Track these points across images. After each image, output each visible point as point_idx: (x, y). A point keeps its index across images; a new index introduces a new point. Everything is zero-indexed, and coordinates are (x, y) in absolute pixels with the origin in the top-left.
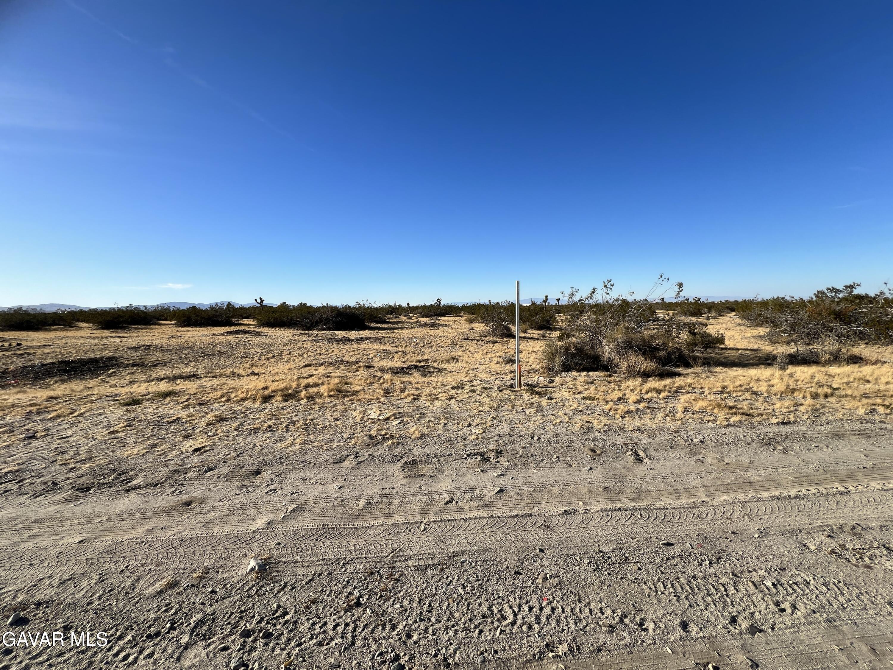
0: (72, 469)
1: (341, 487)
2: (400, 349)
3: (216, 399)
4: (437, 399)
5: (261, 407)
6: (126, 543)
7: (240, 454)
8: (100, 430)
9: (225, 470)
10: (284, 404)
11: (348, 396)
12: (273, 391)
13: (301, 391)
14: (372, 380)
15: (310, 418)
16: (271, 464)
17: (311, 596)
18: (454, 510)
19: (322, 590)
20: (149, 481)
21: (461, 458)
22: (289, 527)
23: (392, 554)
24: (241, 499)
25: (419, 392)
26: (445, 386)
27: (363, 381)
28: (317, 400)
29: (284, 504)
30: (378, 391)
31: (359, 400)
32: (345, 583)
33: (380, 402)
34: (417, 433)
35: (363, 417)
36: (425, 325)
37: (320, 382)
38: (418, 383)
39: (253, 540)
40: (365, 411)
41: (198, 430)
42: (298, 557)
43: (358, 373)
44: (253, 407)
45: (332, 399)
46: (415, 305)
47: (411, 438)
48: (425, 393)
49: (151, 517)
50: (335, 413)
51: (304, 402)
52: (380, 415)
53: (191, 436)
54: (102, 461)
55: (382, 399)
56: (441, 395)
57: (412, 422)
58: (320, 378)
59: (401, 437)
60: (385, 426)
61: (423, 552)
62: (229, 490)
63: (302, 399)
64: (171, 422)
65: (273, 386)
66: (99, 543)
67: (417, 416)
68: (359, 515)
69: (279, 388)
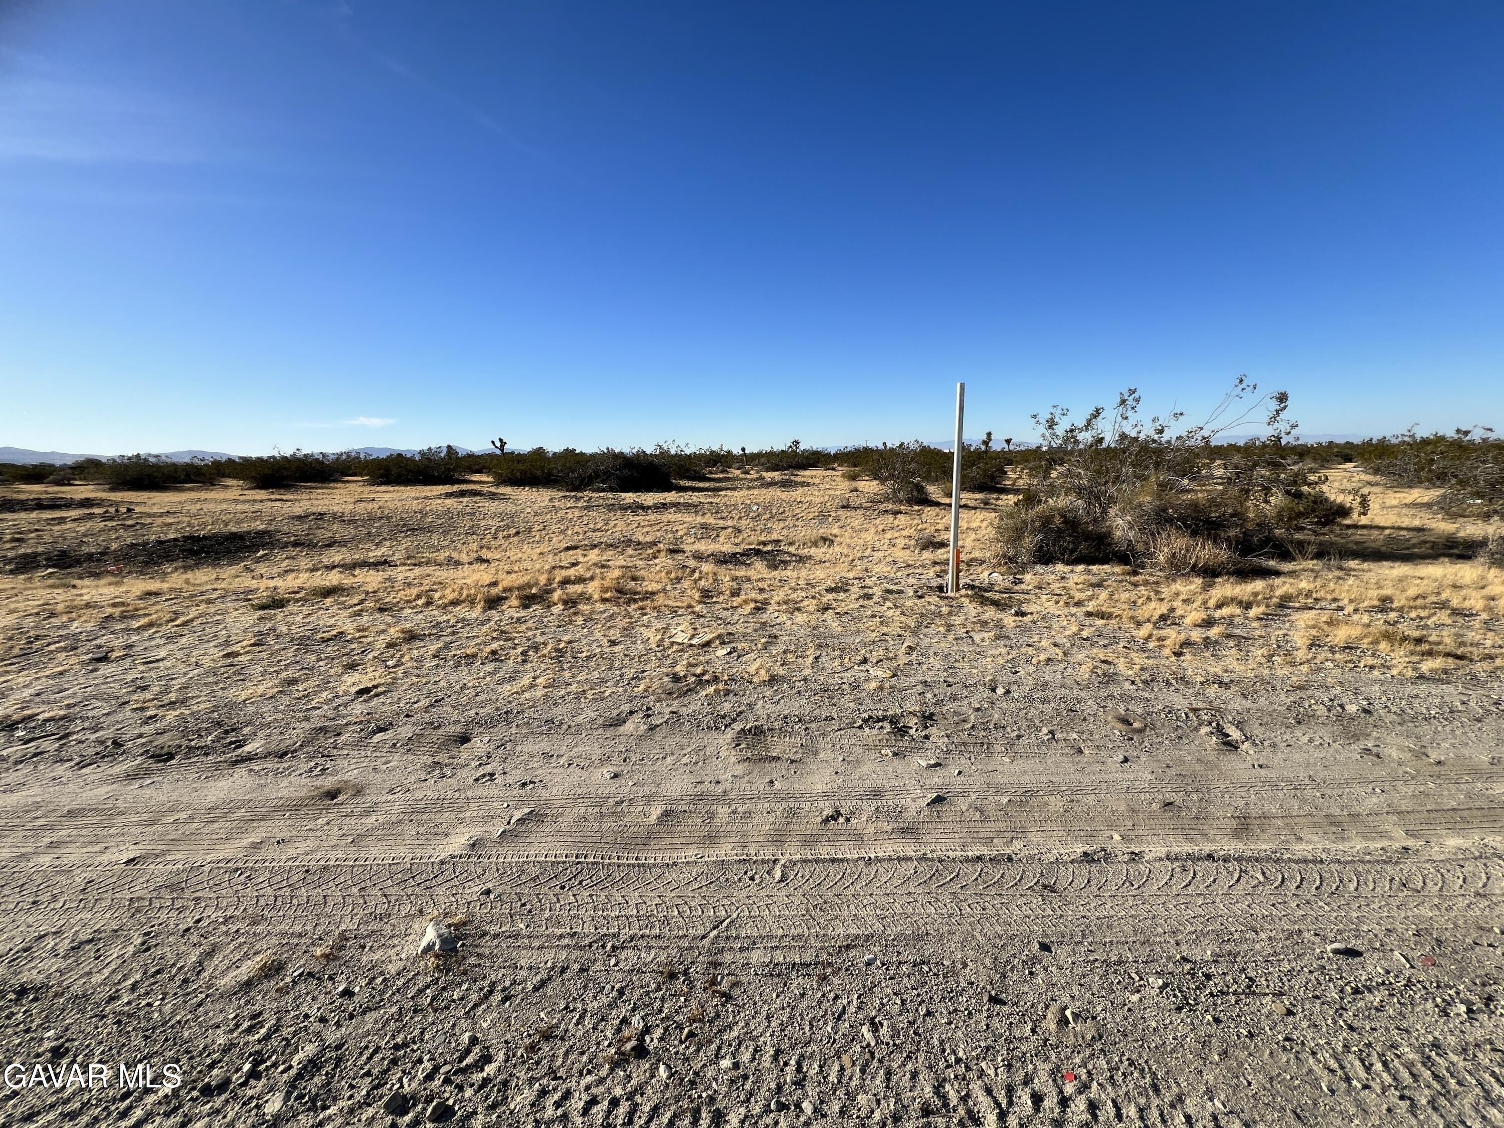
0: (151, 718)
1: (616, 776)
2: (730, 523)
3: (408, 602)
4: (799, 609)
5: (483, 617)
6: (207, 869)
7: (436, 701)
8: (212, 651)
9: (406, 731)
10: (523, 613)
11: (635, 601)
12: (505, 590)
13: (554, 590)
14: (680, 574)
15: (566, 638)
16: (489, 724)
17: (542, 1020)
18: (842, 838)
19: (567, 1007)
20: (273, 747)
21: (851, 725)
22: (510, 855)
23: (715, 932)
24: (429, 791)
25: (765, 596)
26: (813, 587)
27: (663, 574)
28: (581, 607)
29: (505, 805)
30: (689, 592)
31: (655, 608)
32: (614, 993)
33: (694, 613)
34: (763, 672)
35: (662, 640)
36: (773, 484)
37: (588, 575)
38: (763, 579)
39: (439, 880)
40: (666, 629)
41: (370, 656)
42: (522, 926)
43: (657, 561)
44: (468, 617)
45: (608, 605)
46: (755, 451)
47: (751, 683)
48: (776, 599)
49: (264, 818)
50: (612, 632)
51: (558, 609)
52: (693, 636)
53: (358, 665)
54: (202, 706)
55: (698, 608)
56: (806, 603)
57: (753, 651)
58: (589, 569)
59: (732, 679)
60: (701, 658)
61: (780, 932)
62: (409, 770)
63: (555, 604)
64: (329, 640)
65: (507, 581)
66: (160, 866)
67: (763, 640)
68: (648, 838)
69: (516, 585)
